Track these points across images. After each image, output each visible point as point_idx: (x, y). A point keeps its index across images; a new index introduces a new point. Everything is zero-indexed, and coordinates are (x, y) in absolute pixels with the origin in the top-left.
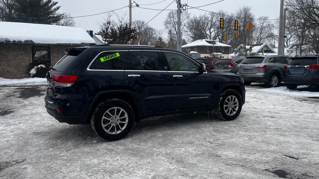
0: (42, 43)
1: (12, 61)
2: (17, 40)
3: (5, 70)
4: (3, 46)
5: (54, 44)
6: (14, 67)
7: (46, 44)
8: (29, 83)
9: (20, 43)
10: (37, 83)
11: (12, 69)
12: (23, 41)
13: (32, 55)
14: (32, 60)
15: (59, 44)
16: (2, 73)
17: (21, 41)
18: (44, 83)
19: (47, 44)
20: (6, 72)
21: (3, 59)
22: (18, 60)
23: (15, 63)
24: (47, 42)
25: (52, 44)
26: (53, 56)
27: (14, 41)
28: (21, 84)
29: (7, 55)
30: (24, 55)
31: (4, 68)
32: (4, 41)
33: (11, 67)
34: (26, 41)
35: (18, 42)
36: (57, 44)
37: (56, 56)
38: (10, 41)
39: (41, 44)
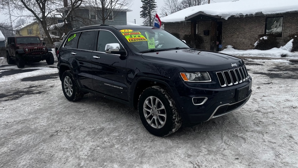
0: (270, 13)
1: (247, 34)
2: (249, 14)
3: (241, 42)
4: (242, 20)
5: (283, 13)
6: (248, 39)
7: (274, 14)
8: (246, 54)
9: (252, 16)
10: (253, 55)
11: (246, 41)
12: (253, 14)
13: (264, 27)
14: (264, 31)
15: (287, 12)
16: (239, 44)
17: (252, 14)
18: (259, 55)
19: (276, 14)
20: (242, 44)
21: (241, 32)
22: (252, 33)
23: (250, 35)
24: (276, 11)
25: (280, 13)
26: (286, 26)
27: (247, 15)
28: (239, 55)
29: (244, 28)
30: (257, 28)
31: (241, 40)
32: (239, 16)
33: (246, 39)
34: (257, 14)
35: (250, 15)
36: (286, 12)
37: (288, 26)
38: (243, 16)
39: (269, 15)
